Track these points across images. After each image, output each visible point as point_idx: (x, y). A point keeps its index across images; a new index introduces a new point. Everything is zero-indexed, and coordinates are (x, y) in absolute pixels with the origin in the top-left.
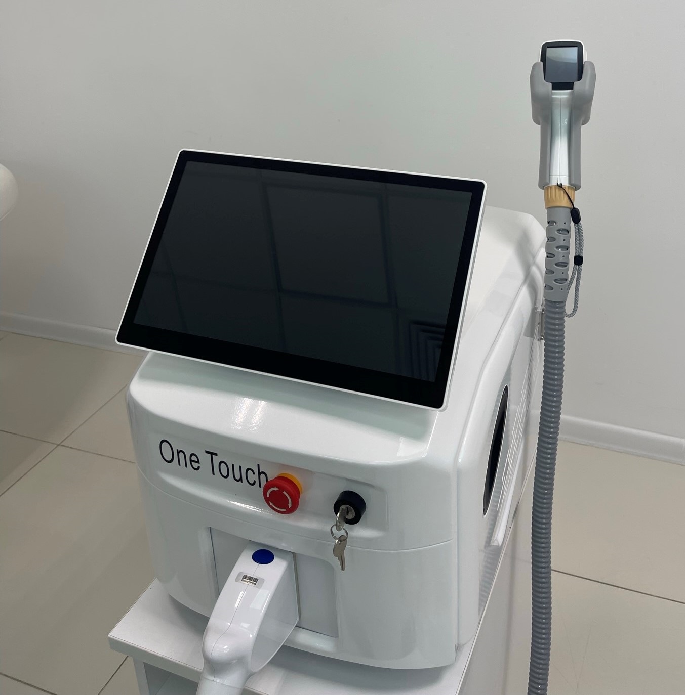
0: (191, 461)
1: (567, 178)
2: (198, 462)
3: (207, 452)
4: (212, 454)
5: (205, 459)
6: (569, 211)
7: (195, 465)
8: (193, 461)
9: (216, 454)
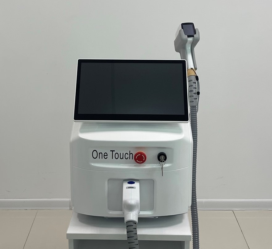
0: (104, 156)
1: (193, 66)
2: (107, 155)
3: (111, 151)
4: (113, 151)
5: (110, 154)
6: (195, 77)
7: (106, 157)
8: (105, 156)
9: (114, 151)
